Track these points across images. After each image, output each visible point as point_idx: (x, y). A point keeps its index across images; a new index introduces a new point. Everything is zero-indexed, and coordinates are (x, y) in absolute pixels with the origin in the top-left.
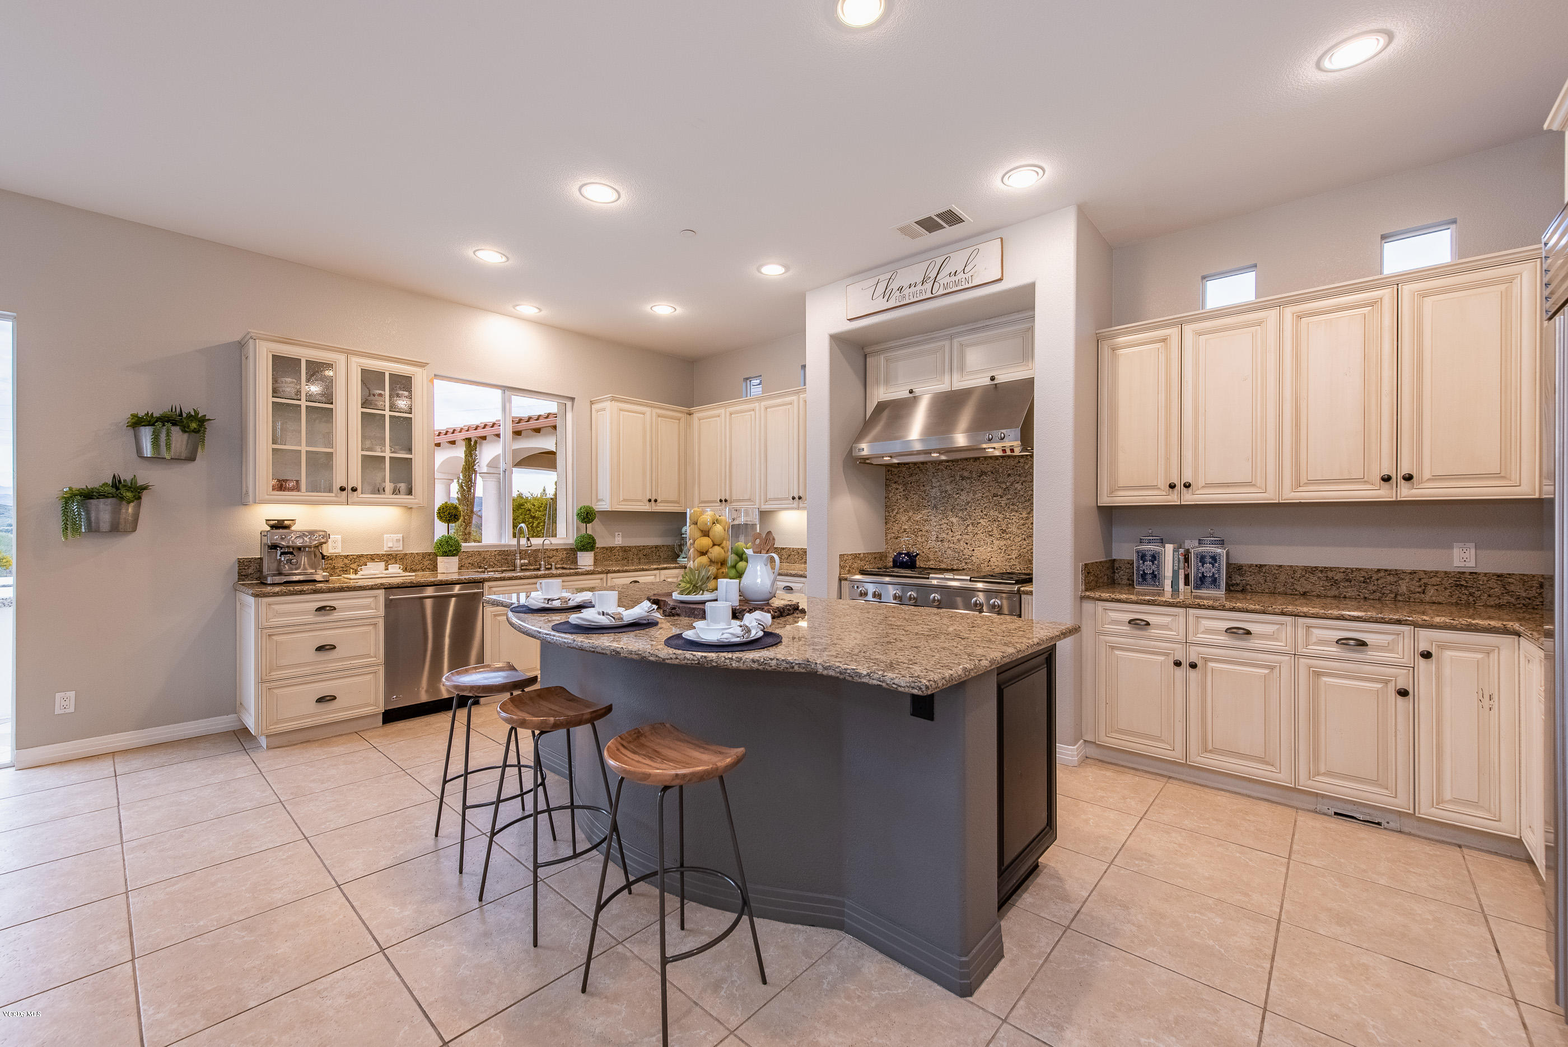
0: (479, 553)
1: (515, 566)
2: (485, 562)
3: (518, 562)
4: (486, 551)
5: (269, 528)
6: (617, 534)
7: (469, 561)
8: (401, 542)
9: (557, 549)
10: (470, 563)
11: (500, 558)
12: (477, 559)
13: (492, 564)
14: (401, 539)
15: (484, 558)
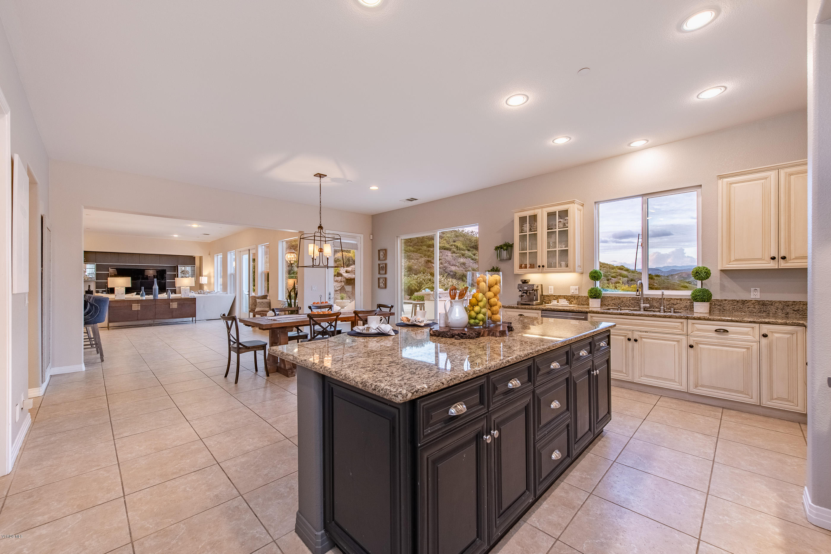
0: (619, 298)
1: (640, 308)
2: (623, 304)
3: (642, 305)
4: (624, 297)
5: (521, 283)
6: (752, 289)
7: (613, 302)
8: (578, 290)
9: (681, 299)
10: (613, 304)
11: (633, 302)
12: (618, 301)
13: (627, 305)
14: (578, 289)
15: (622, 301)
